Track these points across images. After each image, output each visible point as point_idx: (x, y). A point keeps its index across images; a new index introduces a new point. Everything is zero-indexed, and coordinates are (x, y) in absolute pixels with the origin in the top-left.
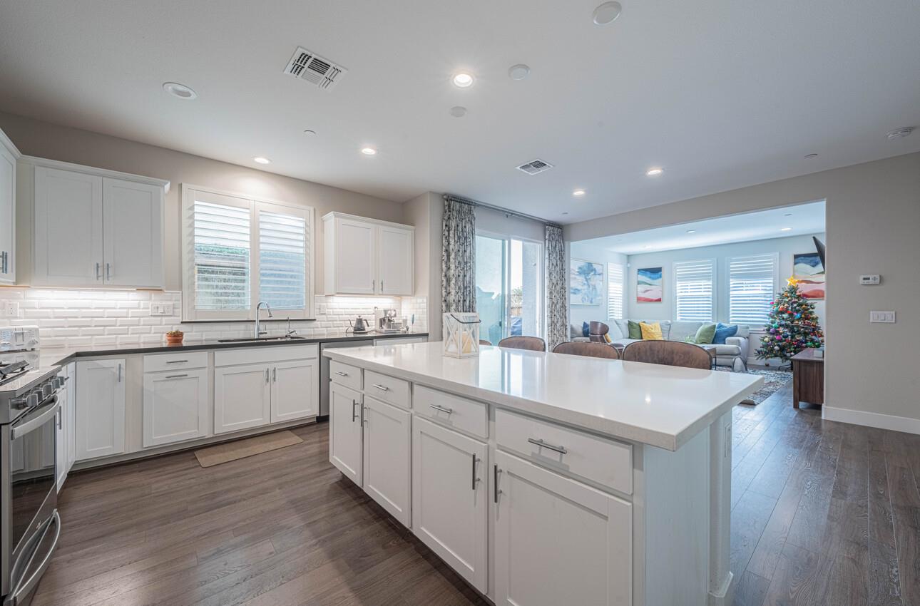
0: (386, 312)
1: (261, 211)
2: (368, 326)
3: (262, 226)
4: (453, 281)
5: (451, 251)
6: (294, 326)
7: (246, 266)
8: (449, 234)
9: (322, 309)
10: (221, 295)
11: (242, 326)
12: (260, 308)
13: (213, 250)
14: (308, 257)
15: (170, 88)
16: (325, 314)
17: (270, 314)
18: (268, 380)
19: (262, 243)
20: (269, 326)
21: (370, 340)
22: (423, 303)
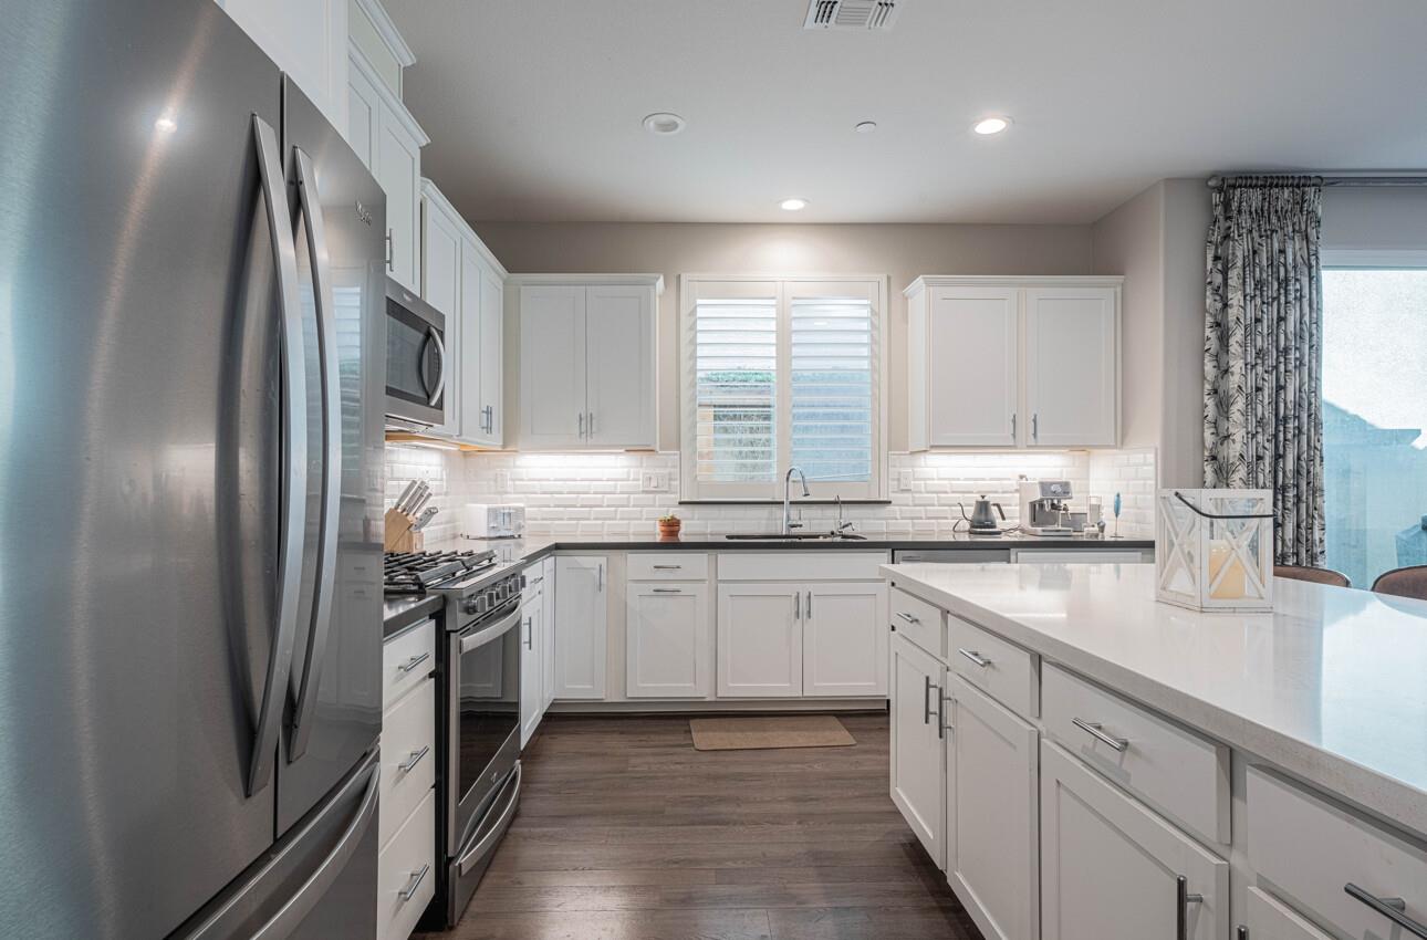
0: (1044, 486)
1: (794, 298)
2: (1003, 518)
3: (795, 325)
4: (1239, 404)
5: (1232, 324)
6: (849, 514)
7: (772, 404)
8: (1225, 279)
9: (903, 480)
10: (746, 457)
11: (764, 512)
12: (791, 478)
13: (734, 380)
14: (876, 377)
15: (652, 124)
16: (908, 491)
17: (806, 489)
18: (798, 613)
19: (795, 357)
20: (806, 512)
21: (1002, 550)
22: (1145, 465)
